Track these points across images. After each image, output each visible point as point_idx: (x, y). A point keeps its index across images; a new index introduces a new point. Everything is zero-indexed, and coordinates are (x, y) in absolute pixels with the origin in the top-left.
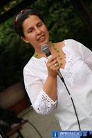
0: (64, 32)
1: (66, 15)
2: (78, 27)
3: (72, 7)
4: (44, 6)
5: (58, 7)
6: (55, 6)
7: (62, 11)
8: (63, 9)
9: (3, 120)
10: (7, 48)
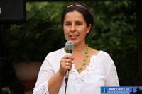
0: (115, 43)
1: (125, 30)
2: (130, 46)
3: (135, 27)
4: (111, 9)
5: (123, 19)
6: (120, 17)
7: (124, 25)
8: (125, 24)
9: (10, 89)
10: (55, 26)
